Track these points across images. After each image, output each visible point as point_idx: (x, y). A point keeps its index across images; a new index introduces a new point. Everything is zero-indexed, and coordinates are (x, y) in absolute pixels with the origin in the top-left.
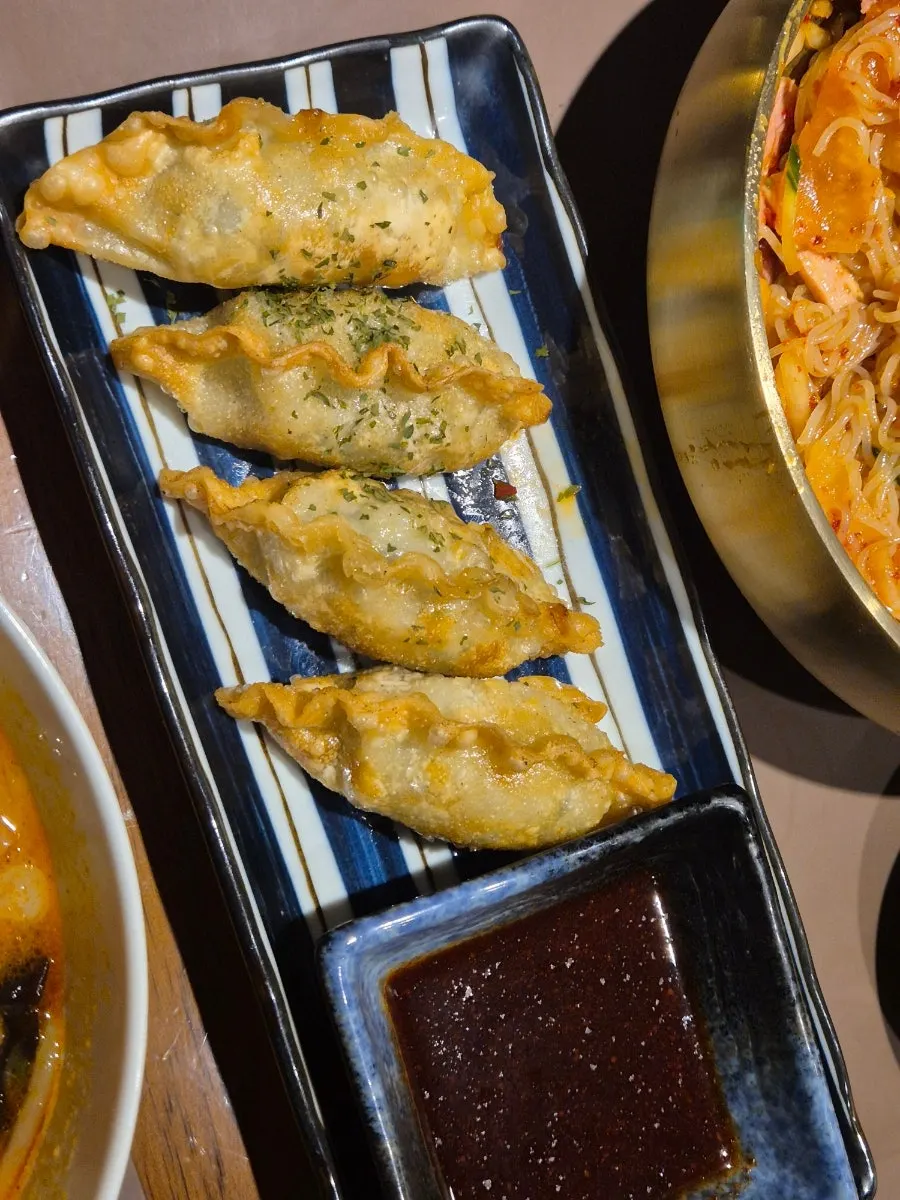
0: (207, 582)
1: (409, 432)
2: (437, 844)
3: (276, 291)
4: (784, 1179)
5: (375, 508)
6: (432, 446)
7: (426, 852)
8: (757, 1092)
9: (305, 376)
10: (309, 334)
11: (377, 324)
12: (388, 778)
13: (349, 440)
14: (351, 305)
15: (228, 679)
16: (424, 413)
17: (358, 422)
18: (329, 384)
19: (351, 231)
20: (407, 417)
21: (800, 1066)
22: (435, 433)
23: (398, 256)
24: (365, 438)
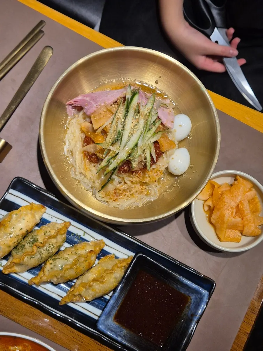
0: (45, 289)
1: (49, 250)
2: (109, 293)
3: (16, 248)
4: (195, 296)
5: (55, 263)
6: (54, 248)
7: (109, 295)
8: (181, 287)
9: (27, 258)
10: (23, 251)
11: (32, 240)
12: (89, 296)
13: (42, 258)
14: (26, 241)
15: (59, 299)
16: (48, 246)
17: (41, 255)
18: (31, 255)
19: (17, 235)
20: (46, 249)
21: (181, 281)
22: (52, 247)
23: (27, 229)
24: (44, 256)
